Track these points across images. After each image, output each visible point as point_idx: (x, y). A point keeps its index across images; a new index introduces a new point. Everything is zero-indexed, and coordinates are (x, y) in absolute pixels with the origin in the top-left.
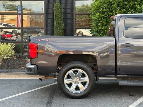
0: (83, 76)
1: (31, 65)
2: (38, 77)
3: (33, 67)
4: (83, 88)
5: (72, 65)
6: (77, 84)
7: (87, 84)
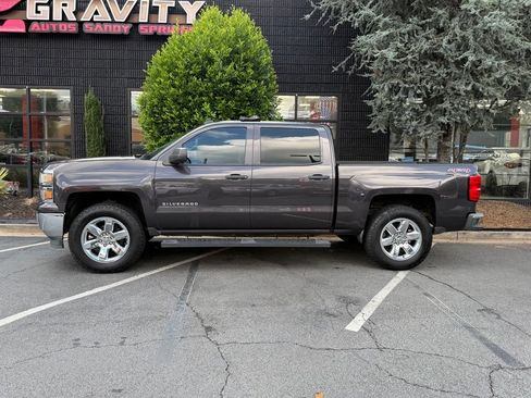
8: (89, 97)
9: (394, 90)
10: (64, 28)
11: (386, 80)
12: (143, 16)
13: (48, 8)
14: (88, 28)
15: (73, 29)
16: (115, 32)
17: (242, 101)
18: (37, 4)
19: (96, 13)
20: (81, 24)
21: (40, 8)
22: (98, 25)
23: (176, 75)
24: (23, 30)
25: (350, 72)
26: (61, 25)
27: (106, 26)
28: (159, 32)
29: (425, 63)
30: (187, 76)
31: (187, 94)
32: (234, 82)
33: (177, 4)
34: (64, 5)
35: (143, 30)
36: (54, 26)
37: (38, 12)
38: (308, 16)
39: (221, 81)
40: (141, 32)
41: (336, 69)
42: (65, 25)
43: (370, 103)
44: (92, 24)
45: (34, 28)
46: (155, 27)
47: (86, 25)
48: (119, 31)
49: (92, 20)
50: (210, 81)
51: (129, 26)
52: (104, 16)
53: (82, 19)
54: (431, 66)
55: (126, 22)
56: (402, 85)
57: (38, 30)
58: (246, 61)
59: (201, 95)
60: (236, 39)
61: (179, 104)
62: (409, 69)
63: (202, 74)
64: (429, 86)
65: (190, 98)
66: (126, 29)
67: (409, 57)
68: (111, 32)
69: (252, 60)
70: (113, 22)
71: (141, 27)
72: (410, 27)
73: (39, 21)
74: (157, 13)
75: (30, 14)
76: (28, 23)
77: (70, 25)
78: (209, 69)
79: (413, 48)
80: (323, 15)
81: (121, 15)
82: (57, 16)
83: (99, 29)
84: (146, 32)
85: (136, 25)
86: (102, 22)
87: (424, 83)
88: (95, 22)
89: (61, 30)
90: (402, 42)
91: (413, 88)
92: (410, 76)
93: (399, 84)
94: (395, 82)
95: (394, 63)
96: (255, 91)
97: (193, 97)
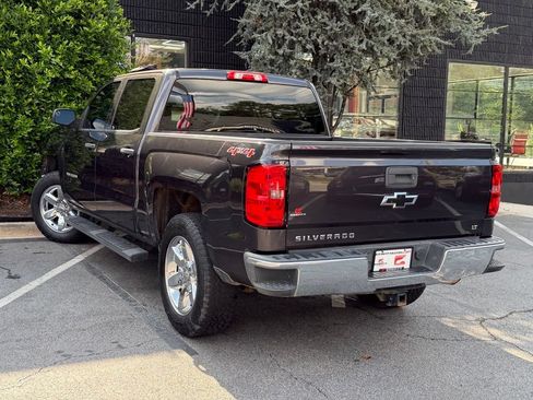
9: (278, 42)
11: (268, 29)
25: (208, 13)
29: (314, 13)
32: (77, 15)
39: (61, 14)
41: (192, 6)
43: (243, 55)
50: (44, 10)
54: (323, 17)
56: (288, 37)
62: (297, 18)
64: (319, 41)
87: (314, 37)
91: (300, 42)
92: (298, 27)
93: (284, 36)
94: (280, 32)
95: (281, 9)
96: (106, 30)
97: (19, 33)
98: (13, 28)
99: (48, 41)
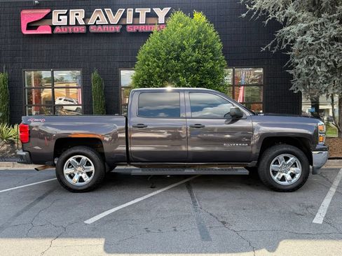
0: (88, 164)
1: (24, 151)
2: (32, 167)
3: (24, 153)
4: (87, 179)
5: (73, 151)
6: (80, 175)
7: (93, 174)
8: (95, 75)
9: (310, 63)
10: (76, 30)
11: (304, 56)
12: (129, 20)
13: (66, 17)
14: (93, 29)
15: (83, 30)
16: (110, 31)
17: (204, 74)
18: (59, 15)
19: (98, 19)
20: (88, 26)
21: (61, 17)
22: (99, 27)
23: (159, 59)
24: (50, 32)
25: (274, 51)
26: (74, 28)
27: (104, 27)
28: (140, 30)
29: (333, 44)
30: (167, 60)
31: (167, 71)
32: (198, 62)
33: (152, 10)
34: (77, 14)
35: (129, 29)
36: (70, 28)
37: (59, 20)
38: (244, 15)
39: (190, 62)
40: (128, 31)
41: (264, 49)
42: (77, 28)
43: (291, 72)
44: (95, 26)
45: (57, 30)
46: (138, 27)
47: (91, 28)
48: (113, 30)
49: (95, 24)
50: (183, 61)
51: (120, 27)
52: (103, 20)
53: (89, 24)
54: (338, 46)
55: (118, 24)
56: (316, 59)
57: (60, 31)
58: (205, 47)
59: (177, 72)
60: (199, 33)
61: (162, 78)
62: (321, 48)
63: (177, 58)
64: (336, 60)
65: (169, 74)
66: (118, 29)
67: (322, 40)
68: (108, 31)
69: (210, 47)
70: (109, 24)
71: (128, 27)
72: (321, 20)
73: (60, 26)
74: (139, 17)
75: (55, 21)
76: (53, 27)
77: (80, 28)
78: (182, 54)
79: (324, 34)
80: (255, 13)
81: (114, 19)
82: (72, 22)
83: (99, 29)
84: (131, 30)
85: (125, 26)
86: (102, 25)
87: (332, 57)
88: (97, 25)
89: (75, 31)
90: (315, 30)
91: (324, 61)
92: (322, 53)
93: (314, 59)
94: (311, 57)
95: (310, 45)
96: (213, 67)
97: (172, 73)
98: (169, 71)
99: (184, 75)
